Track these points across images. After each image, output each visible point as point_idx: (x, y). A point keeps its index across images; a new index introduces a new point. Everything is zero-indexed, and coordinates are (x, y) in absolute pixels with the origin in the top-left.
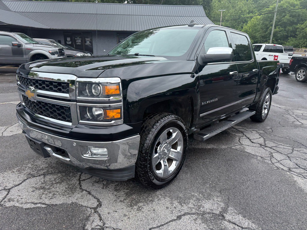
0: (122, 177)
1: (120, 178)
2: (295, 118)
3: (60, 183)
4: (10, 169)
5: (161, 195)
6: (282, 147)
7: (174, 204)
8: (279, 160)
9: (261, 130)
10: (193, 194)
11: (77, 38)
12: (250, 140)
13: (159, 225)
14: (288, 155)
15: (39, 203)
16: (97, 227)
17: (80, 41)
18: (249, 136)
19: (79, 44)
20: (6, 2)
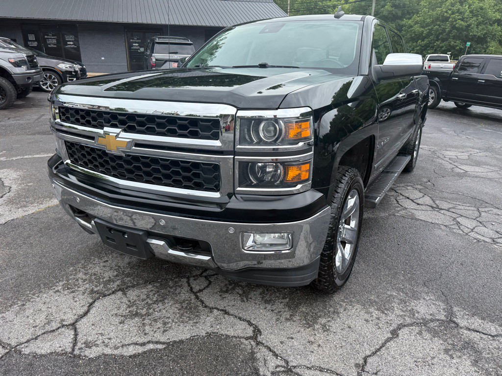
0: (303, 279)
1: (300, 281)
2: (451, 163)
3: (163, 301)
4: (48, 286)
5: (343, 301)
6: (463, 208)
7: (372, 313)
8: (472, 228)
9: (418, 184)
10: (389, 293)
11: (48, 35)
12: (411, 200)
13: (373, 349)
14: (478, 219)
15: (149, 342)
16: (278, 369)
17: (54, 41)
18: (407, 195)
19: (53, 46)
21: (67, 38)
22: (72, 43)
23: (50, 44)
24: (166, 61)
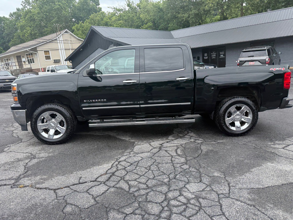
11: (212, 53)
12: (167, 142)
17: (215, 55)
19: (214, 58)
20: (173, 32)
21: (221, 53)
22: (222, 55)
23: (213, 57)
24: (246, 61)
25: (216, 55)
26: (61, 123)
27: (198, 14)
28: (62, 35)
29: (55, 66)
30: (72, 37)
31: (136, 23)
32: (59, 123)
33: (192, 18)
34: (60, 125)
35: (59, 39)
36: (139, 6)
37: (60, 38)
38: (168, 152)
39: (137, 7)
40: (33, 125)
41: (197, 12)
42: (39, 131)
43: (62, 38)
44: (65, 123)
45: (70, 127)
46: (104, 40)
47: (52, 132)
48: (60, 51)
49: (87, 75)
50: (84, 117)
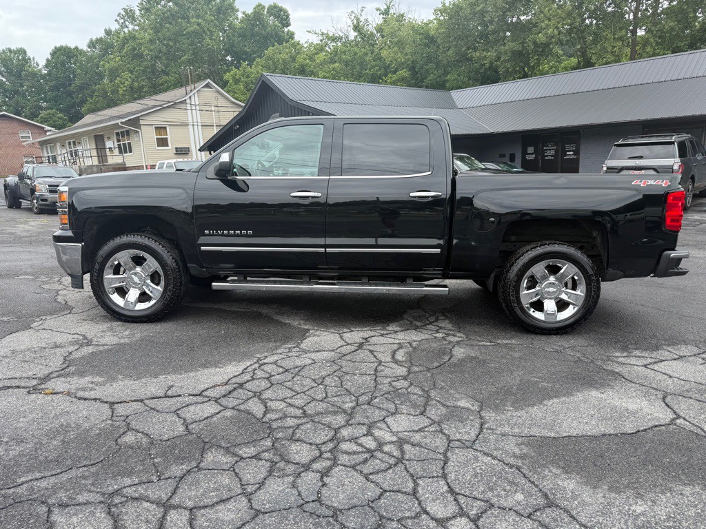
11: (547, 146)
17: (553, 152)
19: (550, 158)
20: (456, 94)
21: (568, 147)
22: (571, 153)
23: (547, 156)
24: (622, 169)
25: (556, 151)
26: (155, 278)
27: (520, 53)
28: (198, 91)
29: (175, 160)
30: (219, 97)
31: (370, 70)
32: (149, 277)
33: (505, 61)
34: (152, 281)
35: (190, 100)
36: (380, 29)
37: (193, 98)
38: (375, 353)
39: (375, 32)
40: (95, 278)
41: (518, 47)
42: (107, 290)
43: (196, 98)
44: (163, 278)
45: (171, 287)
46: (289, 107)
47: (133, 294)
48: (191, 127)
49: (216, 177)
50: (203, 267)
